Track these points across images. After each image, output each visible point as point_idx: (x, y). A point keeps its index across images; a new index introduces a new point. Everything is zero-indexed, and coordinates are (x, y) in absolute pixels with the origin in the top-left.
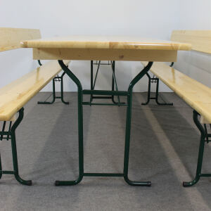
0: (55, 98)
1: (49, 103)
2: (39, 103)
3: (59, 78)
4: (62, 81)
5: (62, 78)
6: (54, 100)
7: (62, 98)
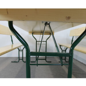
0: (19, 59)
1: (16, 62)
2: (12, 62)
3: (21, 50)
4: (23, 52)
5: (23, 50)
6: (19, 61)
7: (23, 59)
